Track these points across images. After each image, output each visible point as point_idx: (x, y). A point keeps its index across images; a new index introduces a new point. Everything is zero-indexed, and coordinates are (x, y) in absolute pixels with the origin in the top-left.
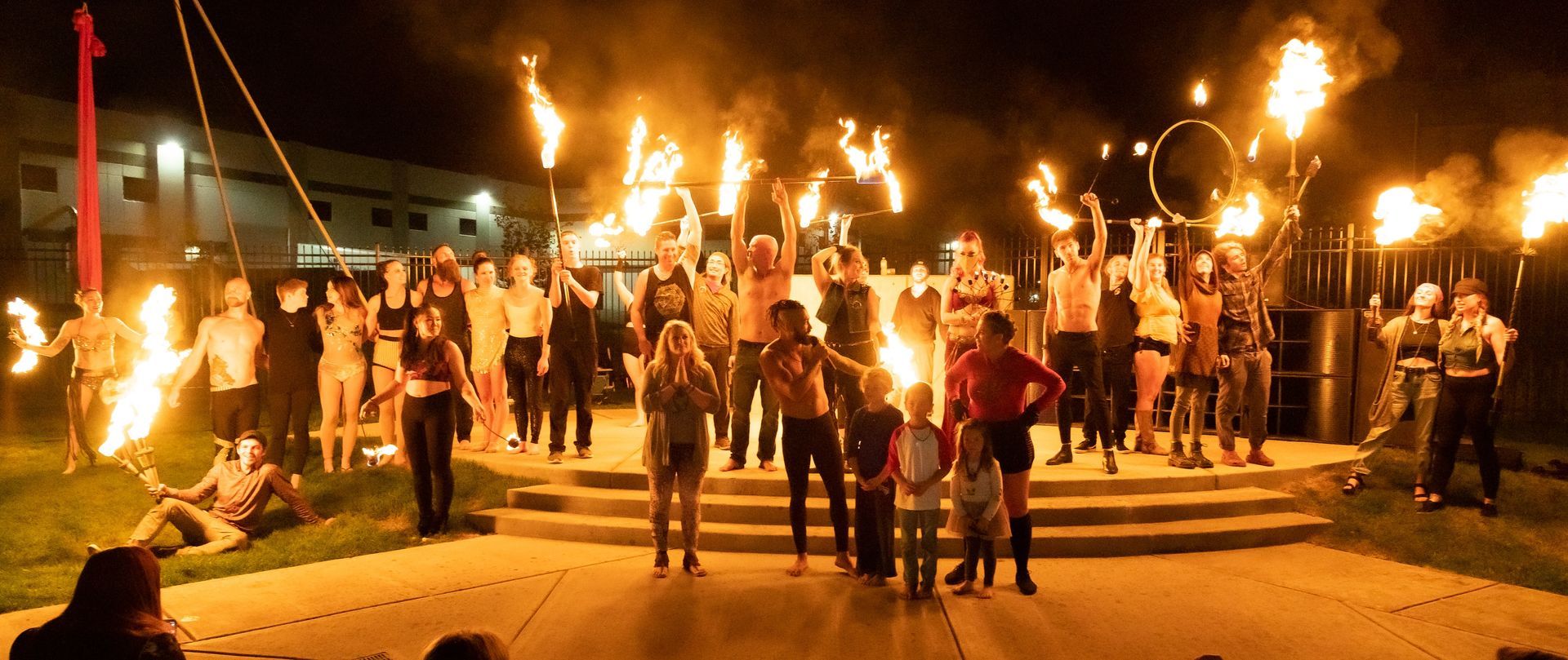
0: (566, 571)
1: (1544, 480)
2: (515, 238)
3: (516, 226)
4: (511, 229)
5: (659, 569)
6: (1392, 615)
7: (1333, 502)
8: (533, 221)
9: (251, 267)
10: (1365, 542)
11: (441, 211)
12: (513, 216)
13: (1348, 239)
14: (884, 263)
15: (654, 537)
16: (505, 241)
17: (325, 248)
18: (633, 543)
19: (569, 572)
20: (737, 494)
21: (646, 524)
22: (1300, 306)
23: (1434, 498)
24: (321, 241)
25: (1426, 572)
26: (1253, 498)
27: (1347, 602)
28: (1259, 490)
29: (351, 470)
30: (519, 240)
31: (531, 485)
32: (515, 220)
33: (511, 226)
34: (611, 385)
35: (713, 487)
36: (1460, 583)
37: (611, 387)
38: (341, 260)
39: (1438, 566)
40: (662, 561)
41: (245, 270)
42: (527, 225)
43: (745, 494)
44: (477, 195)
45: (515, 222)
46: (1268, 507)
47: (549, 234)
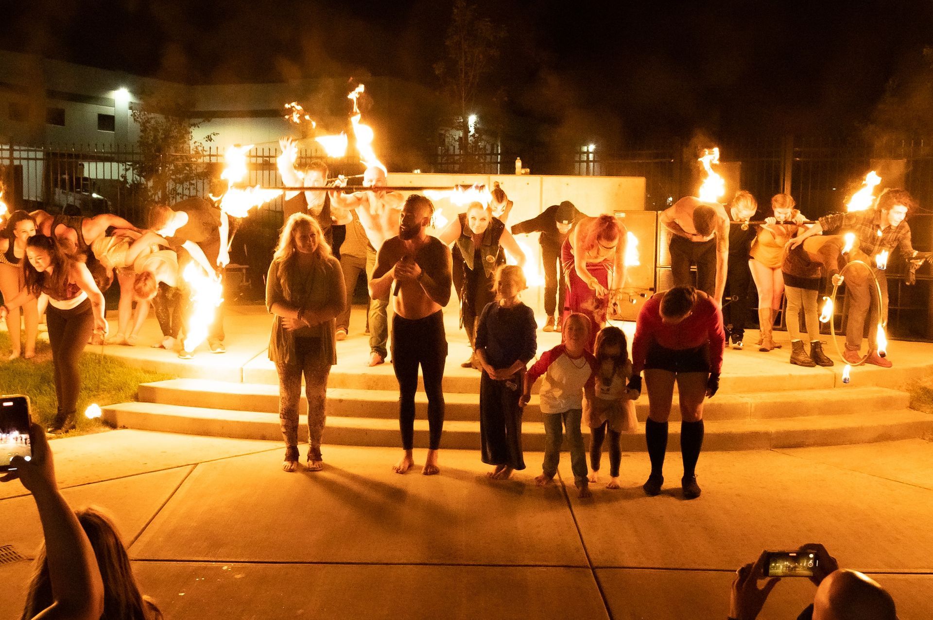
0: (196, 464)
2: (152, 133)
3: (153, 122)
4: (148, 125)
5: (288, 464)
8: (170, 117)
11: (79, 105)
12: (149, 112)
14: (518, 163)
15: (284, 433)
16: (141, 137)
18: (264, 438)
19: (199, 465)
21: (275, 419)
26: (870, 396)
28: (876, 389)
31: (162, 380)
32: (152, 115)
34: (247, 281)
35: (344, 381)
37: (247, 284)
40: (293, 455)
42: (164, 120)
43: (376, 389)
44: (116, 91)
45: (152, 118)
46: (886, 404)
47: (186, 131)
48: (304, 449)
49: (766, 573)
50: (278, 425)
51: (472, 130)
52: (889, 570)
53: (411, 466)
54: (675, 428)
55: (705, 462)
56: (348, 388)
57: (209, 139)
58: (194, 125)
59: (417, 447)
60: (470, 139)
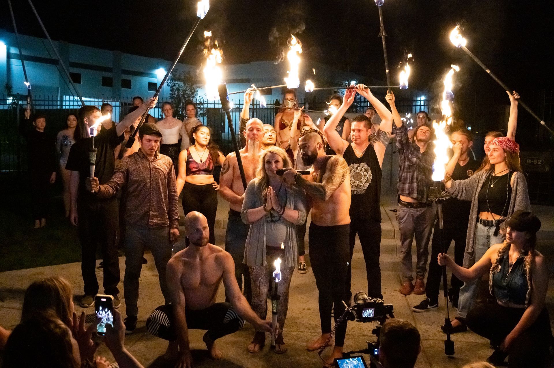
2: (176, 92)
3: (177, 85)
4: (174, 87)
8: (186, 83)
11: (138, 78)
12: (175, 80)
16: (171, 94)
24: (74, 94)
30: (178, 93)
32: (177, 82)
33: (174, 85)
42: (183, 85)
44: (157, 70)
45: (177, 84)
47: (195, 90)
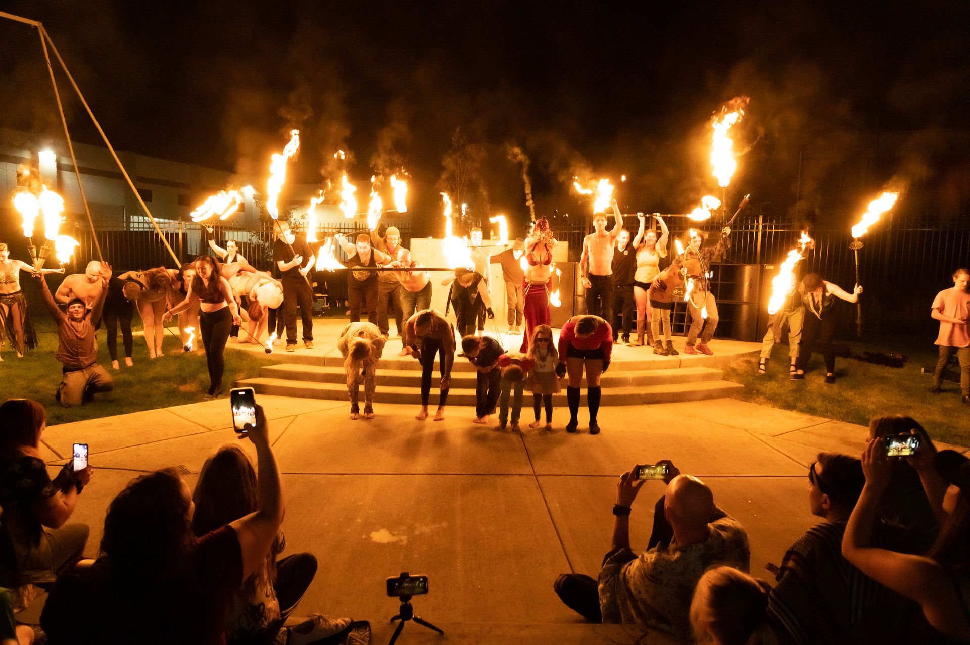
1: (860, 362)
5: (353, 415)
6: (774, 438)
7: (745, 375)
9: (98, 229)
10: (761, 398)
13: (759, 224)
15: (350, 396)
16: (261, 216)
17: (146, 218)
18: (338, 399)
19: (298, 416)
20: (401, 369)
22: (731, 262)
23: (800, 372)
24: (144, 214)
25: (794, 414)
26: (699, 373)
27: (749, 431)
28: (703, 368)
29: (163, 355)
31: (275, 364)
34: (327, 304)
35: (386, 365)
36: (812, 420)
37: (327, 306)
38: (157, 226)
39: (801, 411)
40: (355, 409)
41: (96, 231)
43: (406, 369)
44: (245, 187)
46: (709, 377)
47: (289, 212)
48: (362, 406)
49: (638, 478)
50: (346, 391)
51: (464, 213)
52: (710, 475)
53: (427, 415)
54: (584, 392)
55: (602, 412)
56: (389, 369)
57: (303, 217)
58: (294, 209)
59: (431, 404)
60: (463, 218)
